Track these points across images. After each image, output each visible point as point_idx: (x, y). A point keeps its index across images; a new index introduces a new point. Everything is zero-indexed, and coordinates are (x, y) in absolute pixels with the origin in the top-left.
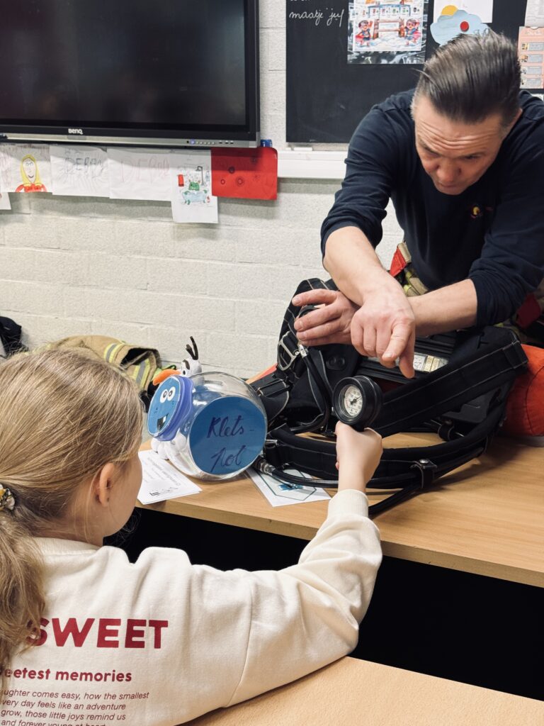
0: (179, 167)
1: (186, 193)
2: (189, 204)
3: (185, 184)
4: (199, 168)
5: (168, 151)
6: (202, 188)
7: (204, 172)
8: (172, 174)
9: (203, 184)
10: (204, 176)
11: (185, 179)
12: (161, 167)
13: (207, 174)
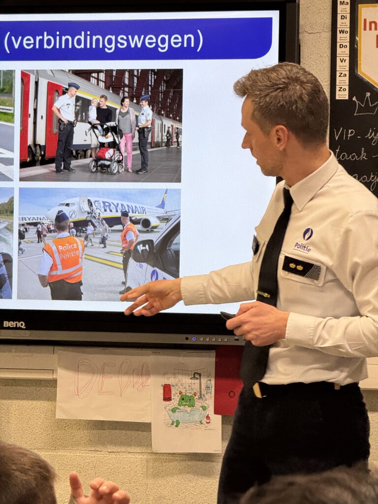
0: (165, 374)
1: (174, 410)
2: (176, 426)
3: (173, 397)
4: (197, 375)
5: (149, 351)
6: (198, 404)
7: (204, 381)
8: (154, 385)
9: (200, 398)
10: (203, 387)
11: (174, 391)
12: (138, 374)
13: (209, 383)
